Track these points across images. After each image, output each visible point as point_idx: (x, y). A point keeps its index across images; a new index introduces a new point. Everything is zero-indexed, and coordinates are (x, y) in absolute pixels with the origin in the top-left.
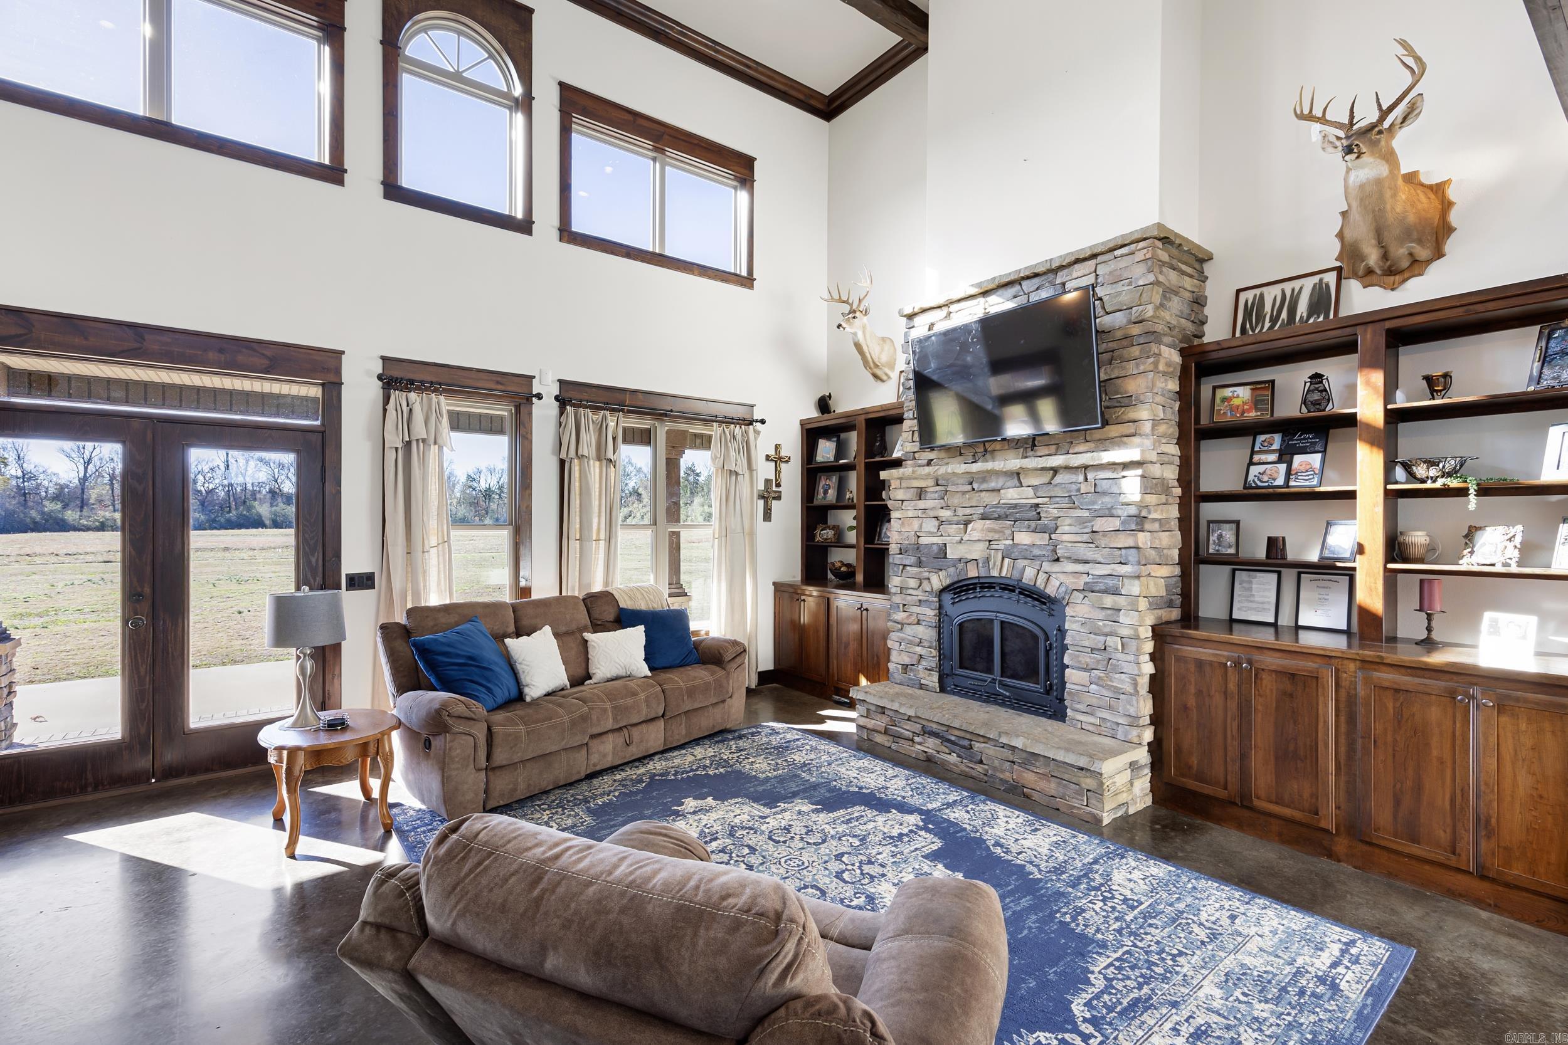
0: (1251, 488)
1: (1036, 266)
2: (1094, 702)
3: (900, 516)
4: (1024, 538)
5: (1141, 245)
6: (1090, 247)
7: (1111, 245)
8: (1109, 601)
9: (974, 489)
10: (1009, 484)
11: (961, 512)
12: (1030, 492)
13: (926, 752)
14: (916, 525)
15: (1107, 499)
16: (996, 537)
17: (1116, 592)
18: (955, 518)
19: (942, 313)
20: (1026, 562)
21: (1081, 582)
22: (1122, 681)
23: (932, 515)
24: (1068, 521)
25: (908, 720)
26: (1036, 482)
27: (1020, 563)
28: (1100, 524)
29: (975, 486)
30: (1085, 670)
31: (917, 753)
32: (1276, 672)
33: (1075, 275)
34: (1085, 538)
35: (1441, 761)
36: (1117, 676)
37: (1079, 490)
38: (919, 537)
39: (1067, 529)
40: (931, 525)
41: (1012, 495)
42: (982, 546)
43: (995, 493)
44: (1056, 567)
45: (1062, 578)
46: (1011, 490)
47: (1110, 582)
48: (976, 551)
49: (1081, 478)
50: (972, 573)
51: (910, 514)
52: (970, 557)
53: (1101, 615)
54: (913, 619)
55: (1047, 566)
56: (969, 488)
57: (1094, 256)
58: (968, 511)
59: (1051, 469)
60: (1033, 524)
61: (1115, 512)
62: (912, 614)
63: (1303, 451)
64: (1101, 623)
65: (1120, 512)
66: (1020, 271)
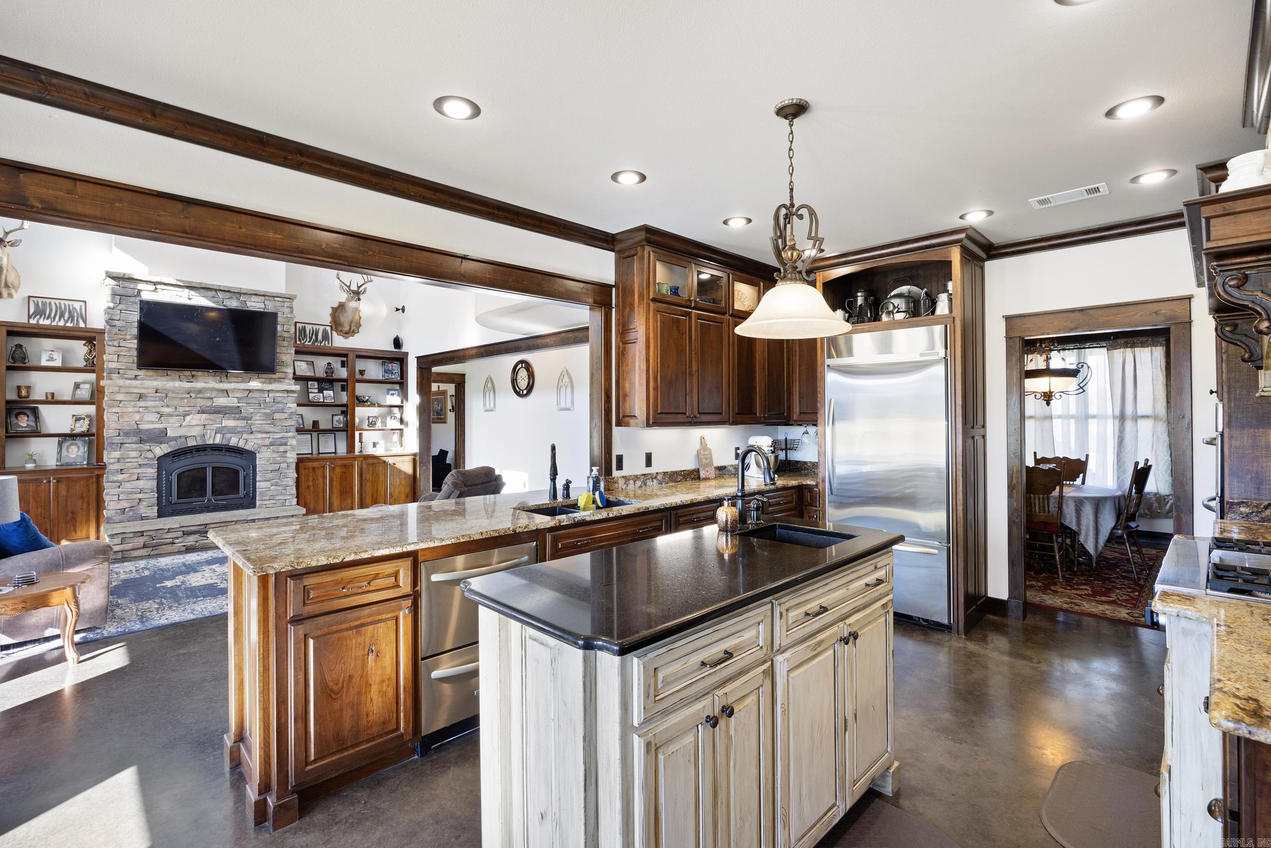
0: (311, 402)
1: (231, 287)
2: (274, 493)
3: (117, 411)
4: (231, 423)
5: (288, 300)
6: (264, 292)
7: (275, 295)
8: (282, 449)
9: (191, 397)
10: (220, 395)
11: (181, 410)
12: (236, 400)
13: (184, 546)
14: (137, 417)
15: (280, 405)
16: (211, 423)
17: (285, 444)
18: (176, 413)
19: (152, 287)
20: (232, 435)
21: (267, 442)
22: (288, 481)
23: (154, 411)
24: (259, 415)
25: (168, 532)
26: (239, 396)
27: (228, 436)
28: (277, 416)
29: (193, 395)
30: (268, 481)
31: (179, 548)
32: (340, 466)
33: (252, 300)
34: (269, 422)
35: (382, 481)
36: (286, 479)
37: (265, 400)
38: (137, 424)
39: (258, 418)
40: (154, 417)
41: (222, 401)
42: (201, 428)
43: (209, 400)
44: (251, 436)
45: (255, 441)
46: (222, 399)
47: (283, 441)
48: (196, 431)
49: (266, 395)
50: (192, 443)
51: (131, 410)
52: (189, 435)
53: (276, 455)
54: (135, 477)
55: (245, 436)
56: (189, 396)
57: (264, 296)
58: (188, 409)
59: (248, 390)
60: (237, 416)
61: (284, 411)
62: (133, 474)
63: (327, 389)
64: (278, 459)
65: (287, 411)
66: (220, 286)
